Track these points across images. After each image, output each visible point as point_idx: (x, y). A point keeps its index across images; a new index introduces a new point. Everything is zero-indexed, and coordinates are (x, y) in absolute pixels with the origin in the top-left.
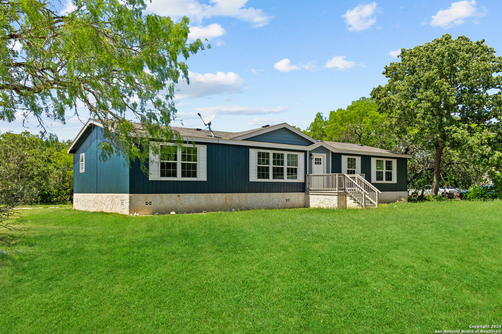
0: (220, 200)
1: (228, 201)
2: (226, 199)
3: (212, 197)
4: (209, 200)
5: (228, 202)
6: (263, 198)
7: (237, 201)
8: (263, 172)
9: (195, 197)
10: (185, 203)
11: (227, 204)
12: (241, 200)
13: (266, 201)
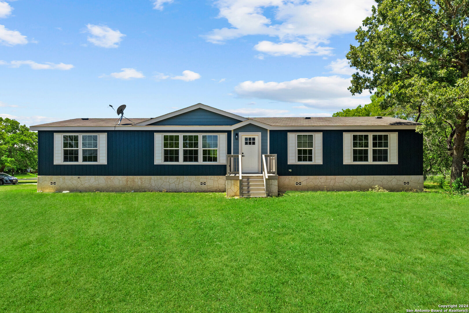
0: (121, 182)
1: (129, 182)
2: (127, 181)
3: (112, 179)
4: (109, 182)
5: (129, 184)
6: (172, 181)
7: (139, 183)
8: (170, 155)
9: (95, 179)
10: (85, 184)
11: (129, 185)
12: (143, 183)
13: (174, 184)
